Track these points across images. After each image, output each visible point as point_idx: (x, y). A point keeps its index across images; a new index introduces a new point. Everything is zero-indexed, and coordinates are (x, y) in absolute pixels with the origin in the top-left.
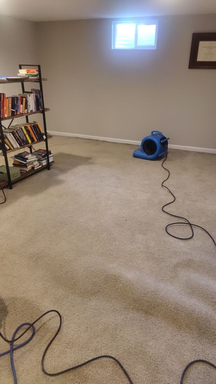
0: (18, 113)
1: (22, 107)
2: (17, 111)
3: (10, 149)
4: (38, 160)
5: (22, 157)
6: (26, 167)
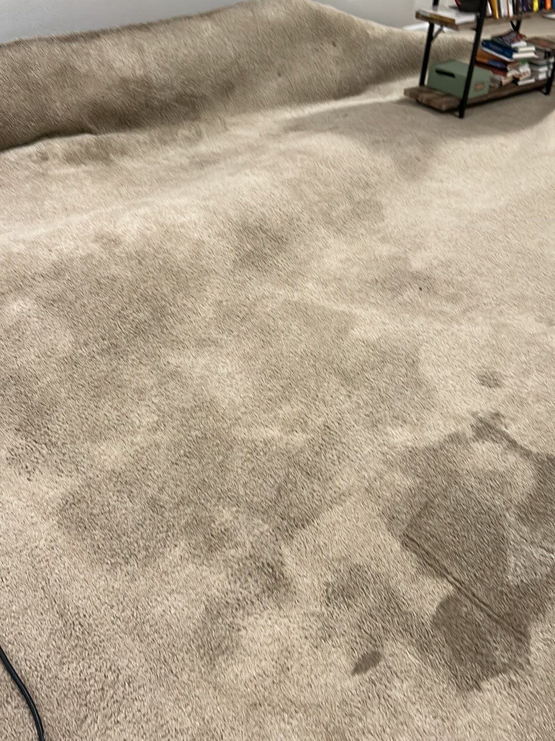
3: (492, 16)
4: (531, 62)
5: (503, 45)
6: (504, 71)
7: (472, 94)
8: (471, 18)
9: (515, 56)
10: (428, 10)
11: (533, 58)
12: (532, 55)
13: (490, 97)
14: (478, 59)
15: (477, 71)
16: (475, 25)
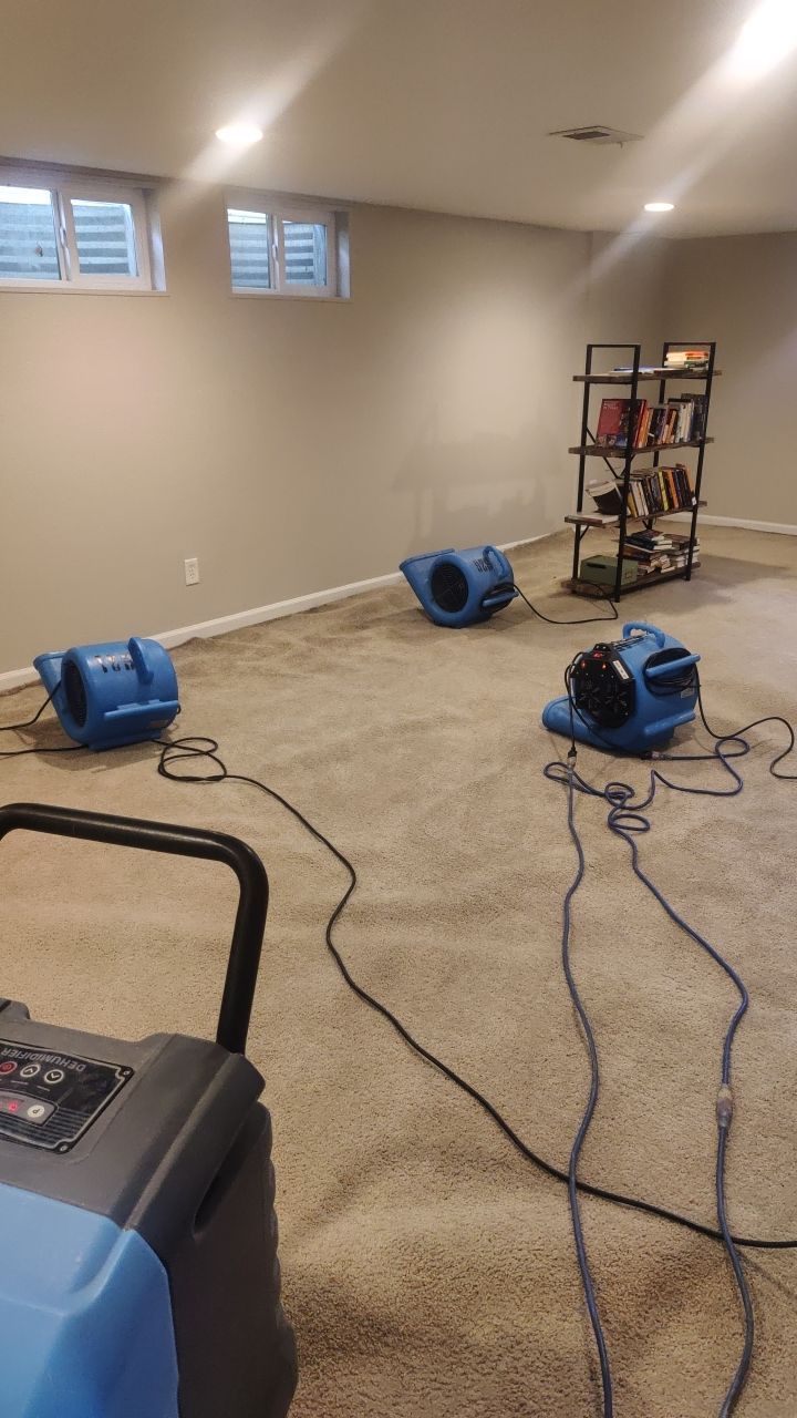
0: (659, 442)
1: (667, 429)
2: (657, 437)
3: (632, 516)
4: (670, 554)
5: (645, 540)
6: (648, 562)
7: (624, 582)
8: (615, 518)
9: (656, 548)
10: (574, 514)
11: (669, 550)
12: (670, 547)
13: (639, 583)
14: (625, 553)
15: (625, 562)
16: (618, 524)
